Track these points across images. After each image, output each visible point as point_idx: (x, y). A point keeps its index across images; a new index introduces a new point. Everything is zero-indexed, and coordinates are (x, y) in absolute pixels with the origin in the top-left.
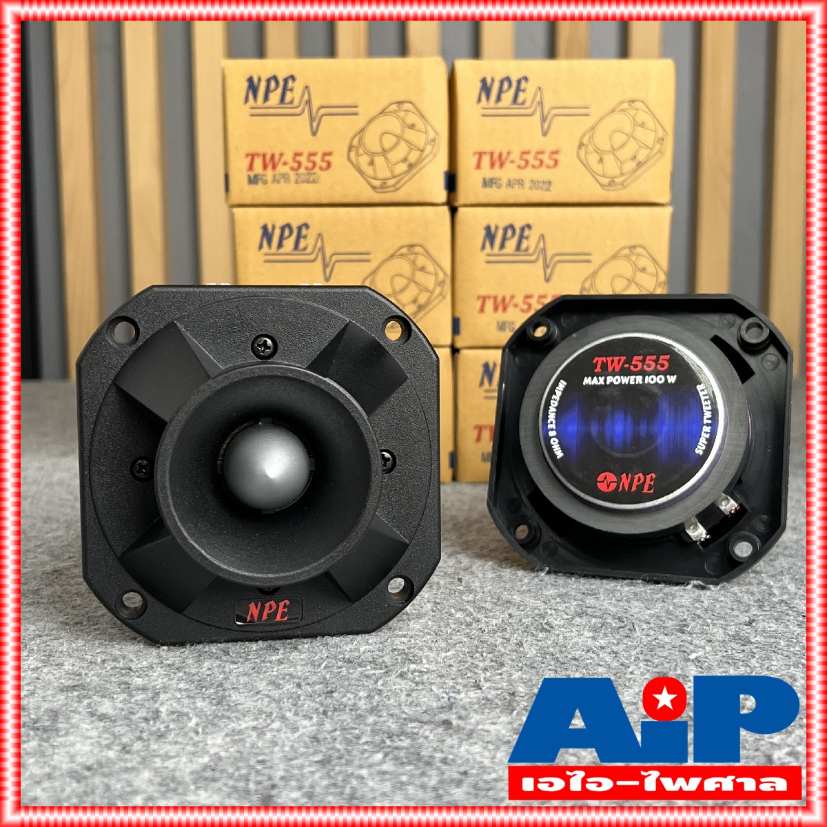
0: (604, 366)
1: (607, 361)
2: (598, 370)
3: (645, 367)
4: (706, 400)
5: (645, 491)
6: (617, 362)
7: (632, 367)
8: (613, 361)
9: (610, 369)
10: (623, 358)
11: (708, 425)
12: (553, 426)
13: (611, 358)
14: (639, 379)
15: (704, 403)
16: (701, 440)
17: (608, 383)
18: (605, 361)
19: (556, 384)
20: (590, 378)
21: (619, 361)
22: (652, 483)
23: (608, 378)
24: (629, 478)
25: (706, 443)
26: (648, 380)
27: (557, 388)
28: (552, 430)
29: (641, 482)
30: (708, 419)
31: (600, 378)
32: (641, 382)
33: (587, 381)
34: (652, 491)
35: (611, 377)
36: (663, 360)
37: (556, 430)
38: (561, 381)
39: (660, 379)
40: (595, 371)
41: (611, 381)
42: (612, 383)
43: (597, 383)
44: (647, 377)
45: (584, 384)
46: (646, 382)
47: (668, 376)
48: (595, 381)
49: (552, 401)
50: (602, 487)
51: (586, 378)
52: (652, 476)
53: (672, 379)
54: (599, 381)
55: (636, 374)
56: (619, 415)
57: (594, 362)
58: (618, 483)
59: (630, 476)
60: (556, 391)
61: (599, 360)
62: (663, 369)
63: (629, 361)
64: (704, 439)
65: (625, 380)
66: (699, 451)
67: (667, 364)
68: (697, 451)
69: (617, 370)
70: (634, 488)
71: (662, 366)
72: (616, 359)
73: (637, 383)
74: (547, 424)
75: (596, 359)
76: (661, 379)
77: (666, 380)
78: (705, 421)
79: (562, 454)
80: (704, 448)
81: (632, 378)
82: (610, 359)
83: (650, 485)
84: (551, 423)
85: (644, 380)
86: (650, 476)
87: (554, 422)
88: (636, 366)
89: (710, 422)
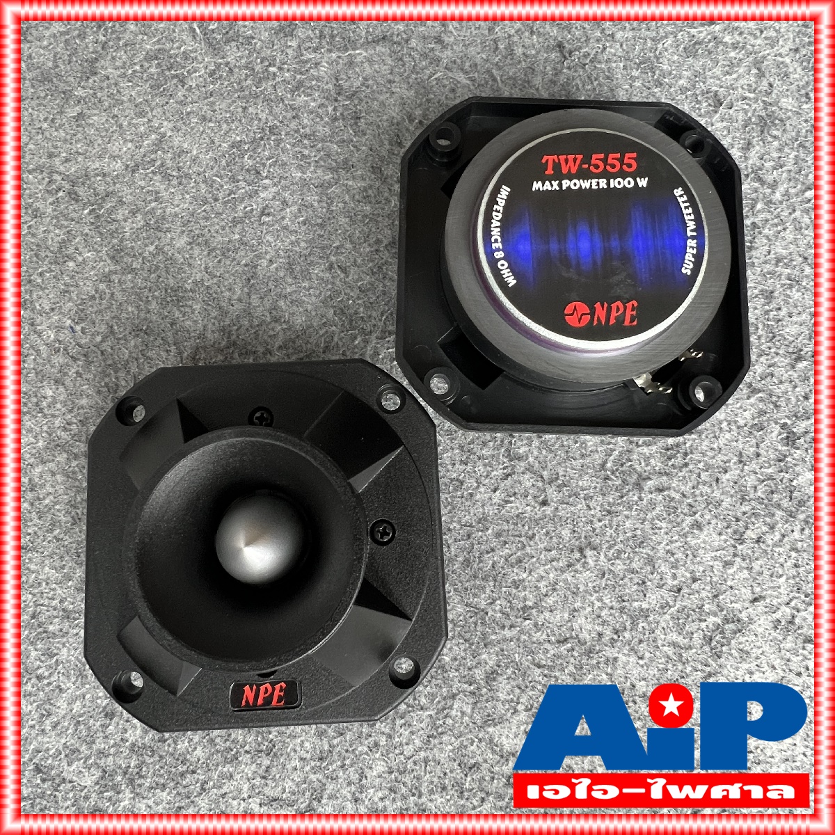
0: (557, 167)
1: (559, 160)
2: (550, 171)
3: (608, 168)
4: (686, 208)
5: (627, 323)
6: (571, 162)
7: (592, 168)
8: (567, 161)
9: (565, 171)
10: (580, 157)
11: (693, 238)
12: (499, 245)
13: (565, 156)
14: (603, 183)
15: (685, 212)
16: (687, 257)
17: (564, 188)
18: (557, 161)
19: (496, 191)
20: (540, 183)
21: (575, 160)
22: (634, 313)
23: (564, 182)
24: (605, 308)
25: (693, 260)
26: (614, 183)
27: (499, 196)
28: (498, 250)
29: (620, 313)
30: (692, 231)
31: (553, 182)
32: (605, 187)
33: (537, 186)
34: (635, 323)
35: (567, 181)
36: (629, 158)
37: (503, 250)
38: (503, 187)
40: (546, 173)
41: (567, 185)
42: (569, 188)
43: (550, 189)
44: (612, 180)
45: (534, 189)
46: (612, 186)
47: (638, 179)
48: (547, 186)
49: (494, 213)
50: (572, 321)
51: (535, 182)
52: (633, 305)
53: (643, 183)
54: (552, 185)
55: (599, 176)
56: (583, 227)
57: (544, 161)
58: (592, 314)
59: (606, 305)
60: (498, 199)
61: (550, 159)
62: (631, 170)
63: (587, 159)
64: (691, 256)
65: (585, 185)
66: (687, 270)
67: (635, 165)
68: (684, 271)
69: (574, 171)
70: (612, 321)
71: (630, 166)
72: (571, 157)
73: (601, 187)
74: (491, 243)
75: (545, 158)
76: (629, 183)
77: (636, 183)
78: (689, 234)
79: (515, 282)
80: (691, 266)
81: (594, 181)
82: (562, 158)
83: (632, 315)
84: (496, 241)
85: (608, 184)
86: (631, 303)
87: (500, 240)
88: (597, 167)
89: (695, 234)
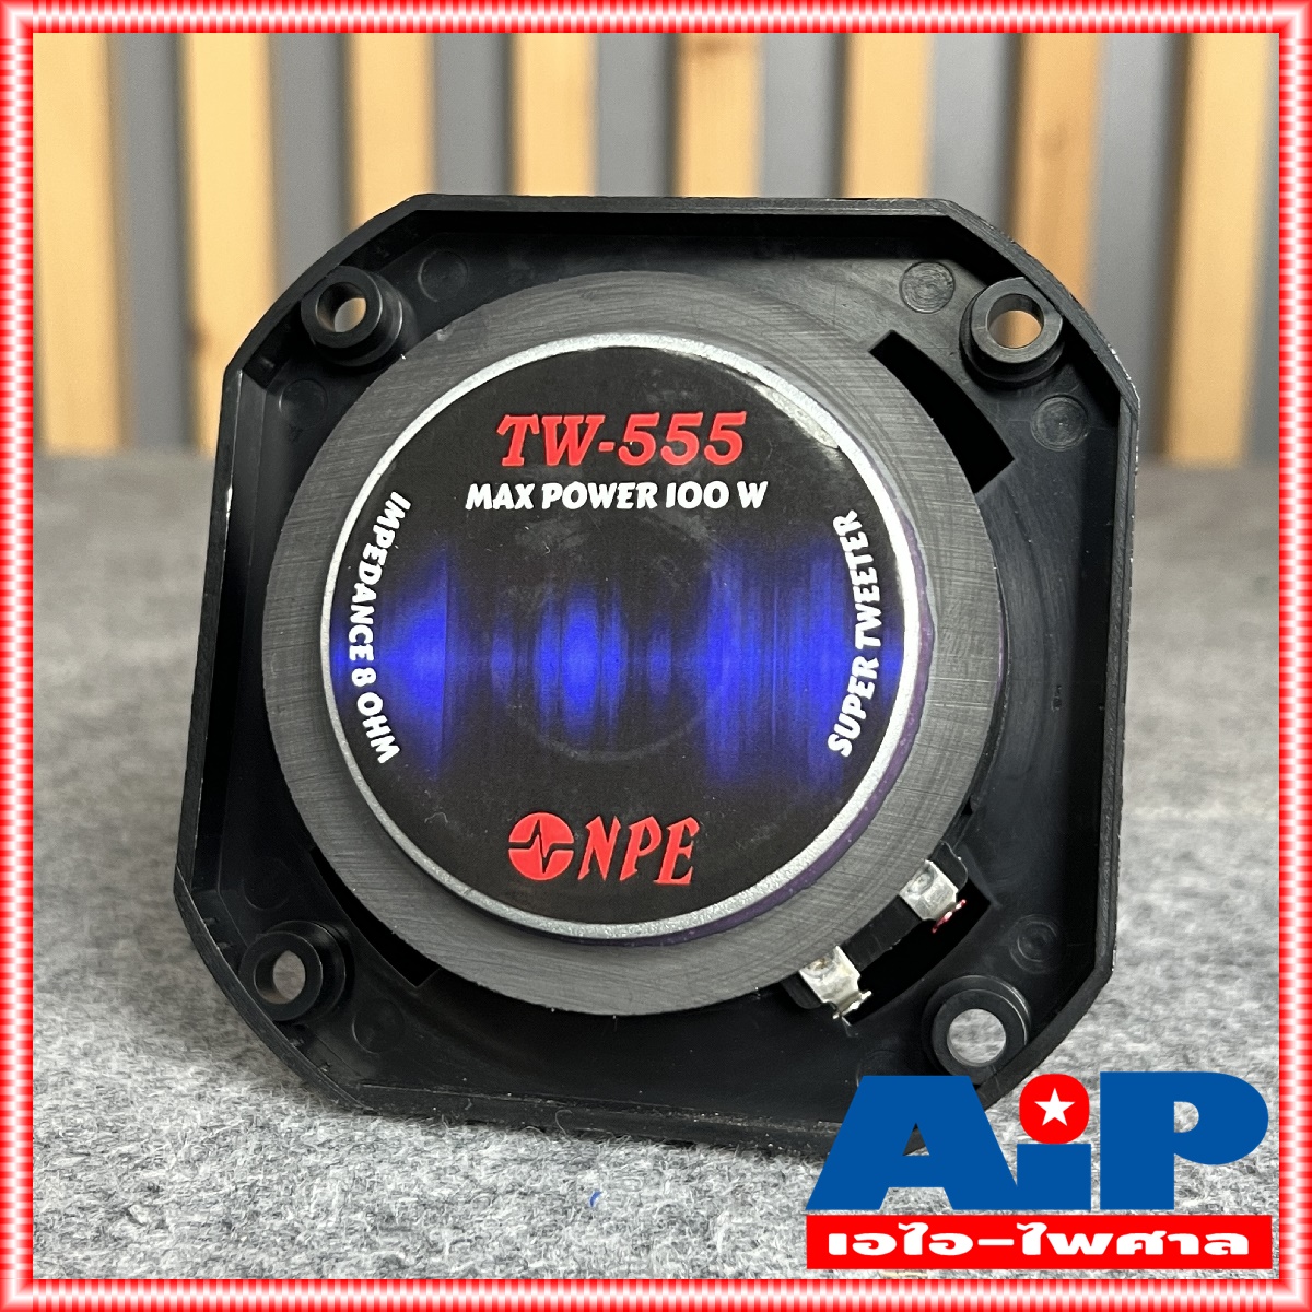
0: (534, 448)
1: (542, 427)
2: (514, 459)
3: (666, 453)
4: (862, 568)
5: (665, 878)
6: (573, 432)
7: (623, 451)
8: (561, 430)
9: (553, 458)
10: (595, 421)
11: (868, 653)
12: (367, 652)
13: (556, 420)
14: (647, 495)
15: (857, 579)
16: (846, 708)
17: (546, 505)
18: (536, 431)
19: (376, 507)
20: (486, 488)
21: (583, 428)
22: (688, 851)
23: (547, 488)
24: (613, 834)
25: (862, 715)
26: (676, 495)
27: (380, 519)
28: (363, 663)
29: (651, 848)
30: (868, 634)
31: (519, 487)
32: (652, 505)
33: (477, 496)
34: (686, 880)
35: (557, 487)
36: (725, 428)
37: (373, 666)
38: (395, 496)
39: (711, 496)
40: (505, 462)
41: (555, 498)
42: (558, 504)
43: (509, 505)
44: (671, 487)
45: (469, 506)
46: (670, 503)
47: (741, 486)
48: (504, 498)
49: (363, 566)
50: (525, 862)
51: (474, 487)
52: (686, 830)
53: (753, 495)
54: (515, 498)
55: (637, 476)
56: (581, 618)
57: (502, 431)
58: (579, 847)
59: (615, 825)
60: (376, 529)
61: (518, 425)
62: (726, 460)
63: (614, 431)
64: (858, 703)
65: (602, 497)
66: (840, 744)
67: (737, 446)
68: (833, 744)
69: (575, 461)
70: (629, 870)
71: (723, 449)
72: (572, 422)
73: (640, 505)
74: (348, 644)
75: (508, 421)
76: (716, 495)
77: (734, 494)
78: (861, 641)
79: (394, 750)
80: (856, 731)
81: (626, 489)
82: (552, 421)
83: (681, 857)
84: (361, 640)
85: (660, 496)
86: (680, 826)
87: (369, 637)
88: (636, 450)
89: (876, 642)
